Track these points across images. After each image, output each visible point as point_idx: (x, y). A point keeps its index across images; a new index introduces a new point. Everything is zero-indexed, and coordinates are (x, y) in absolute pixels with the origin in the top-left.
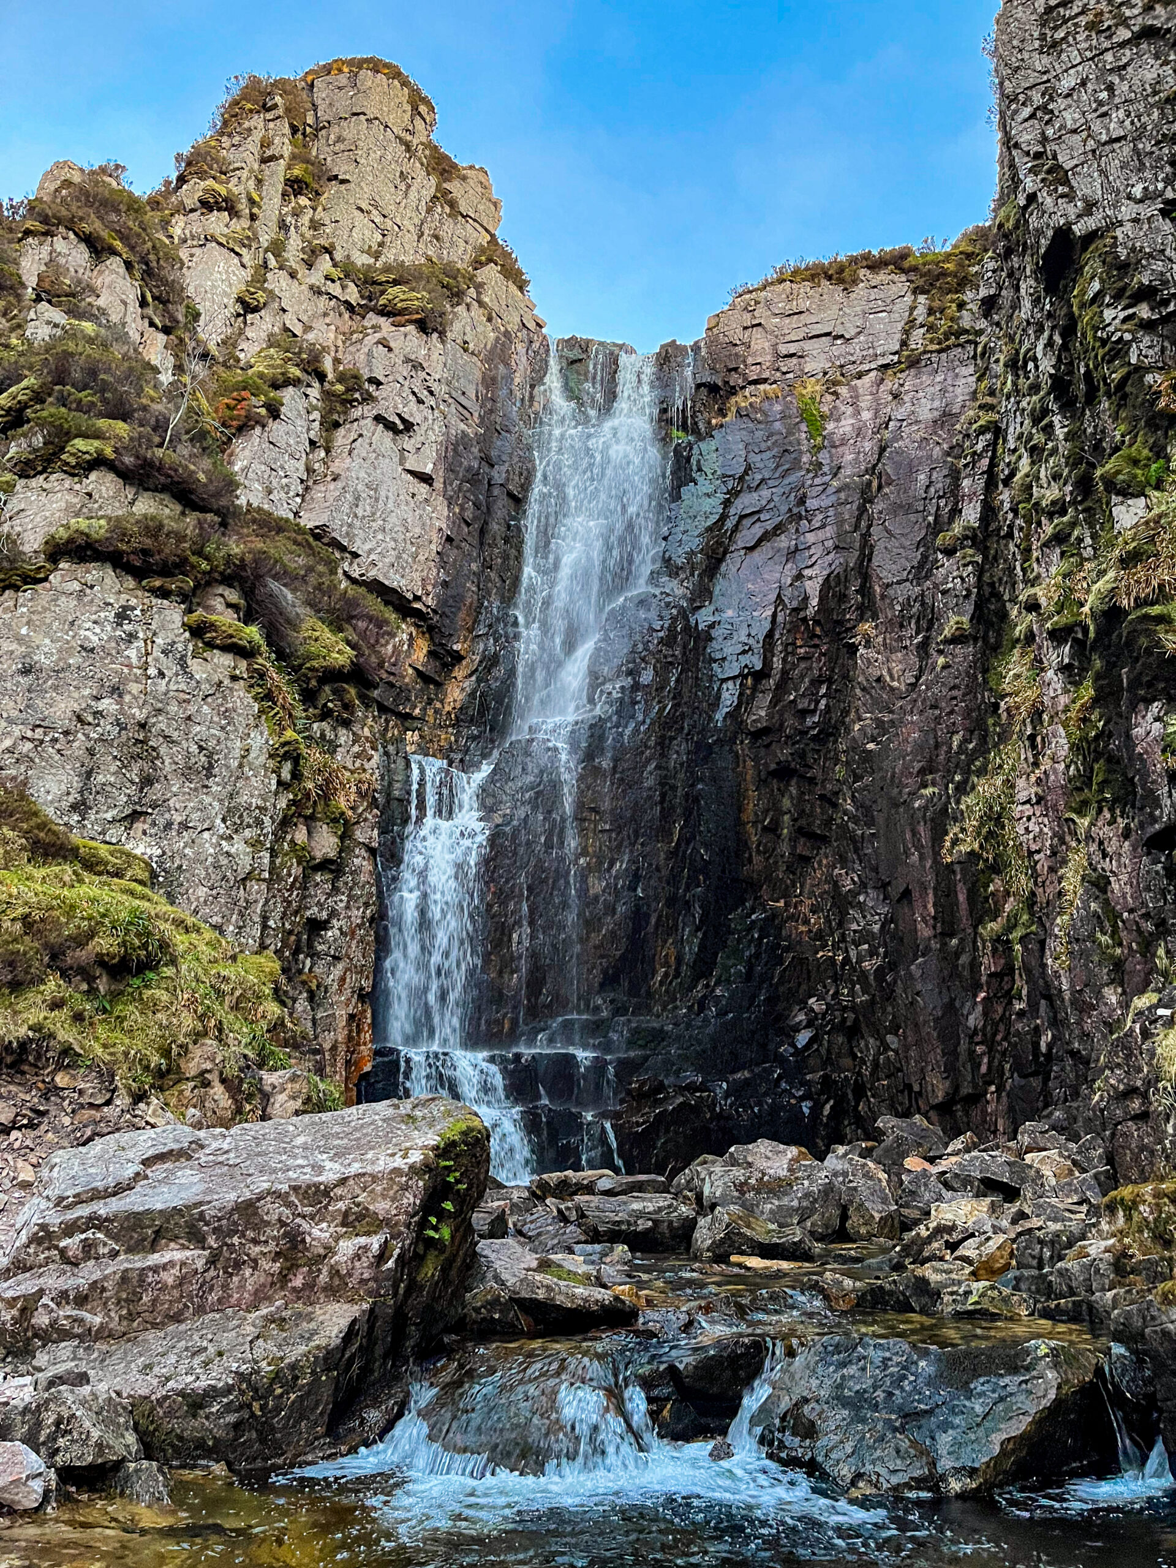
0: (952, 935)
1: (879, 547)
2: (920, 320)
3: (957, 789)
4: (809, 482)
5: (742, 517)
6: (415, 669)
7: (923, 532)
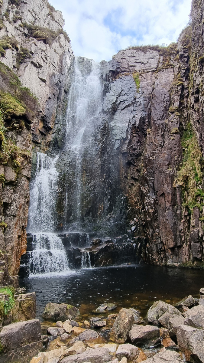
0: (175, 206)
1: (153, 112)
2: (161, 61)
3: (176, 169)
4: (136, 95)
5: (121, 102)
6: (39, 131)
7: (163, 109)
